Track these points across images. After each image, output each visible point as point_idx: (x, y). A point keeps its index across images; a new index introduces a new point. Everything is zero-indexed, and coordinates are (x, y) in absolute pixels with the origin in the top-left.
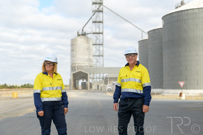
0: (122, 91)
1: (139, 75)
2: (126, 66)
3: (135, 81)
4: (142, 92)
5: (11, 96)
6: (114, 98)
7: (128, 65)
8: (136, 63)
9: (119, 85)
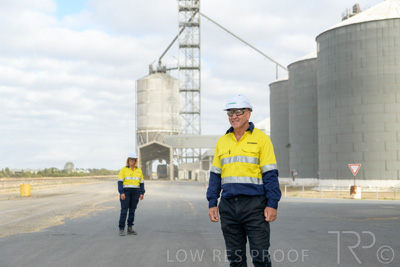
0: (223, 182)
1: (255, 149)
2: (228, 132)
3: (247, 161)
4: (261, 183)
5: (18, 192)
6: (209, 199)
7: (231, 130)
8: (247, 126)
9: (216, 172)
